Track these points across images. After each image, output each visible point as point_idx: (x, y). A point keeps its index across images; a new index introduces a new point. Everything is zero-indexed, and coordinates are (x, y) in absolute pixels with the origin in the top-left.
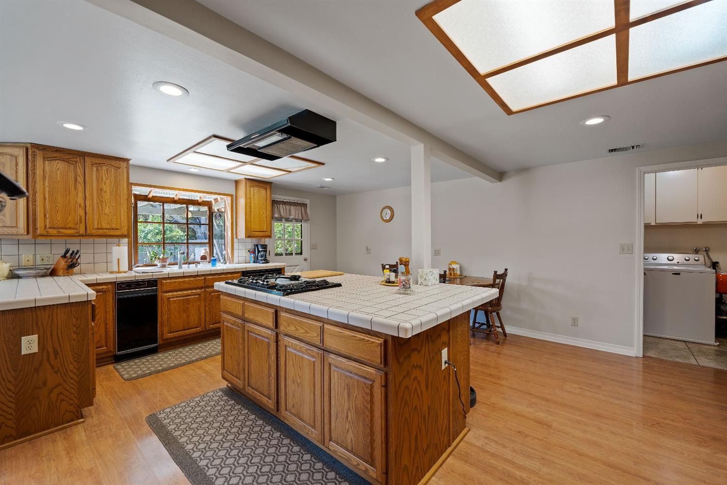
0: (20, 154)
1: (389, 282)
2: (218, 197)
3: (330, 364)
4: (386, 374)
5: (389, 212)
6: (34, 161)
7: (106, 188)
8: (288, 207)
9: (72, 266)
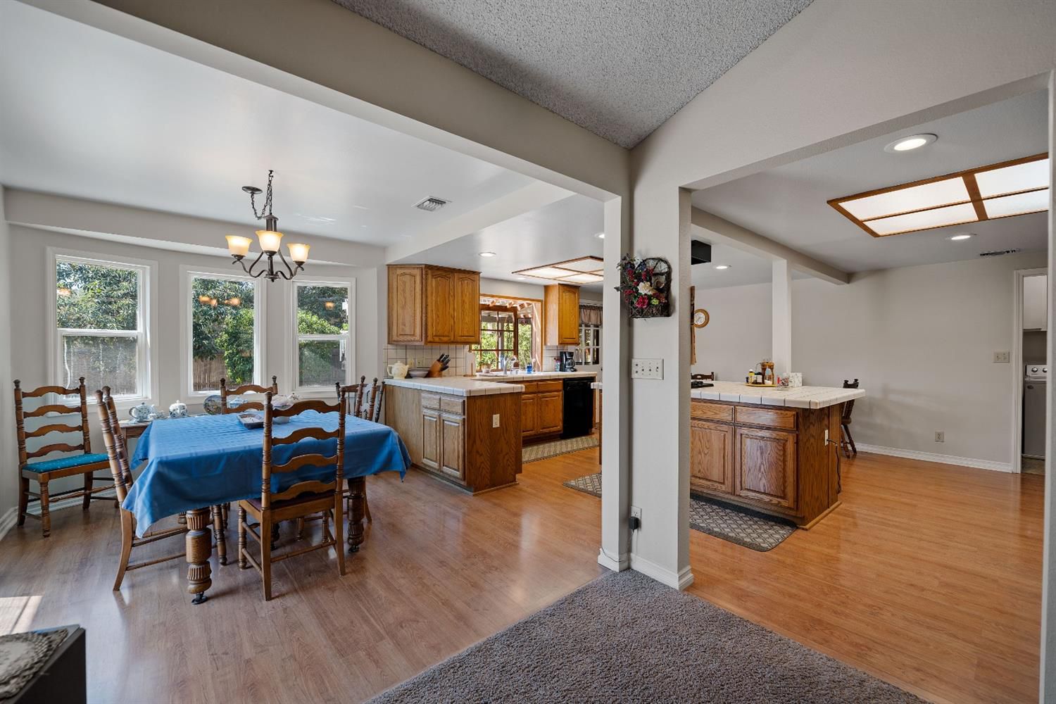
0: (417, 272)
1: (757, 383)
2: (525, 303)
3: (741, 435)
4: (797, 436)
5: (702, 316)
6: (426, 279)
7: (467, 300)
8: (588, 311)
9: (444, 368)
